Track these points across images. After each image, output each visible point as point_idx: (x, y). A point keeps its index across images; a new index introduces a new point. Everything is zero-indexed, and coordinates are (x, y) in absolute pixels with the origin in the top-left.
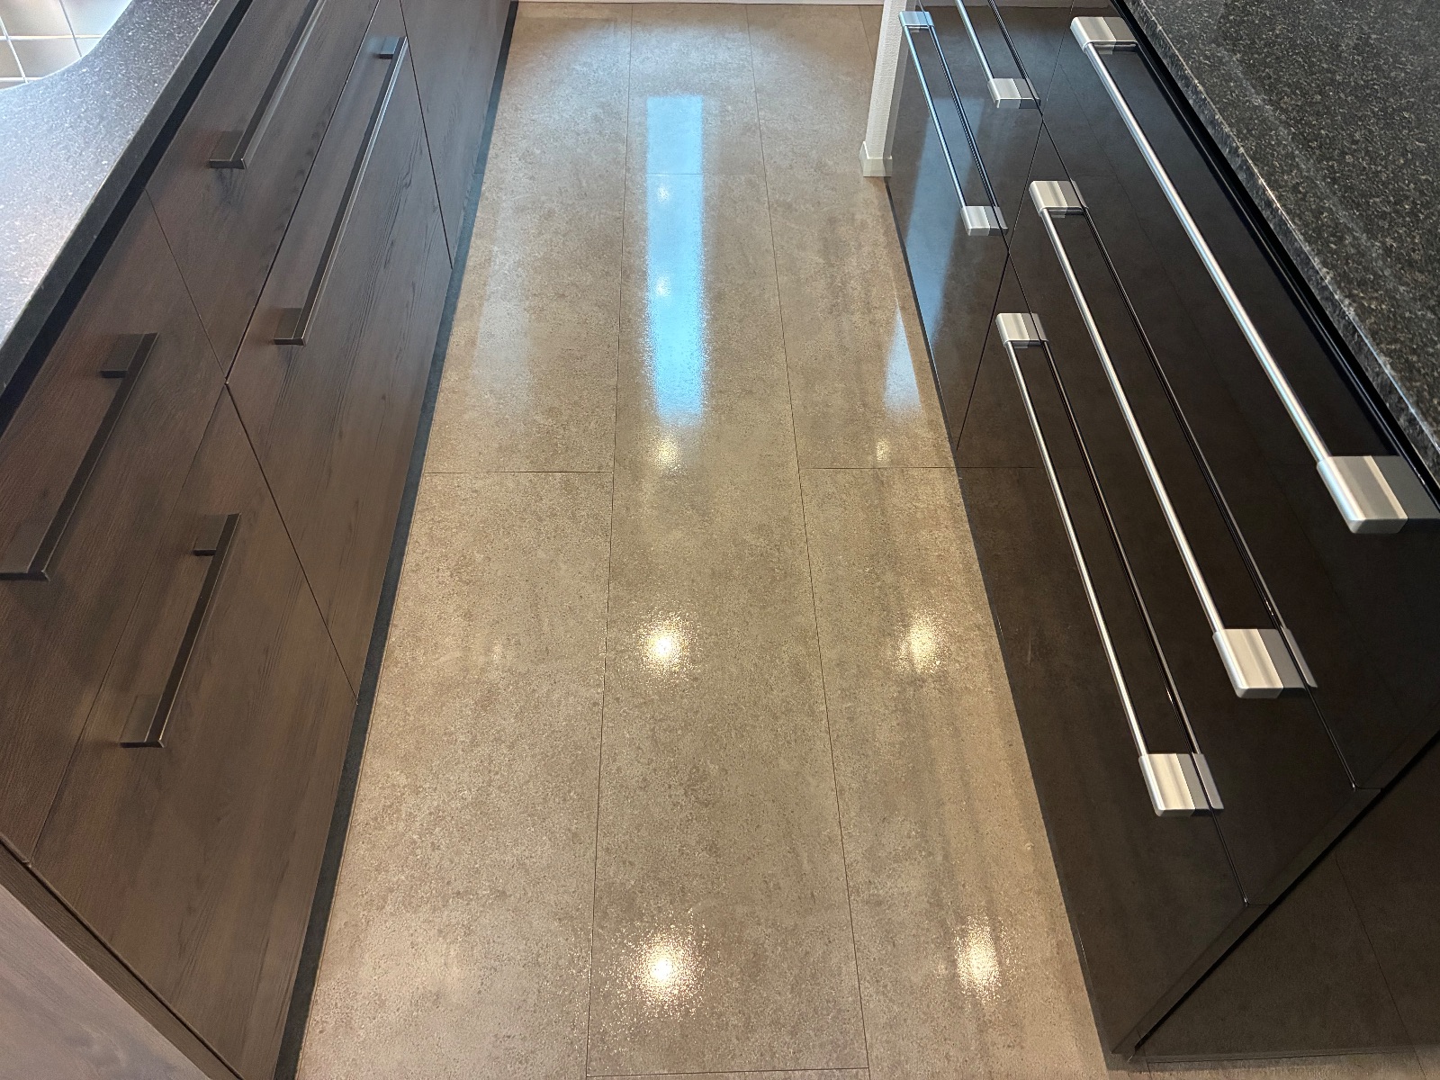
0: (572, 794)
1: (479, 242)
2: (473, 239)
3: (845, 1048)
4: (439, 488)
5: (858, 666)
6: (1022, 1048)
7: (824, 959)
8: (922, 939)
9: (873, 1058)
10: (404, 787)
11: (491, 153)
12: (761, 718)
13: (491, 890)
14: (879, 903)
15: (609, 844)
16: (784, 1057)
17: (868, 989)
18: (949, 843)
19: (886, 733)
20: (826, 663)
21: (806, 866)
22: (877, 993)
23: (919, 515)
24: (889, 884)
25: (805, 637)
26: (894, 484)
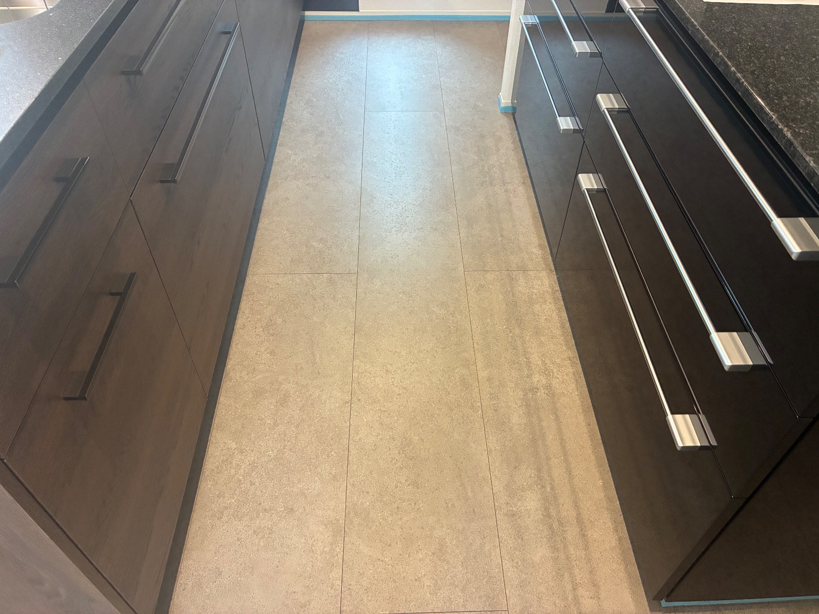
0: (332, 453)
1: (281, 149)
2: (277, 147)
3: (494, 599)
4: (257, 282)
5: (499, 381)
6: (599, 598)
7: (481, 547)
8: (539, 535)
9: (511, 604)
10: (235, 449)
11: (288, 101)
12: (443, 410)
13: (285, 508)
14: (514, 515)
15: (354, 481)
16: (457, 604)
17: (507, 565)
18: (553, 480)
19: (517, 419)
20: (481, 379)
21: (470, 494)
22: (513, 567)
23: (534, 296)
24: (519, 504)
25: (468, 365)
26: (519, 279)
